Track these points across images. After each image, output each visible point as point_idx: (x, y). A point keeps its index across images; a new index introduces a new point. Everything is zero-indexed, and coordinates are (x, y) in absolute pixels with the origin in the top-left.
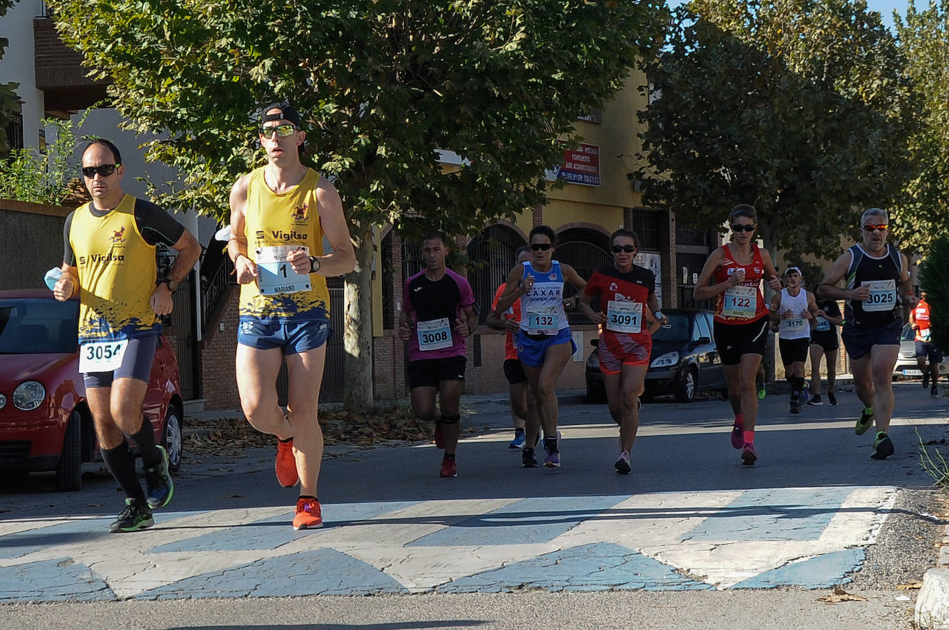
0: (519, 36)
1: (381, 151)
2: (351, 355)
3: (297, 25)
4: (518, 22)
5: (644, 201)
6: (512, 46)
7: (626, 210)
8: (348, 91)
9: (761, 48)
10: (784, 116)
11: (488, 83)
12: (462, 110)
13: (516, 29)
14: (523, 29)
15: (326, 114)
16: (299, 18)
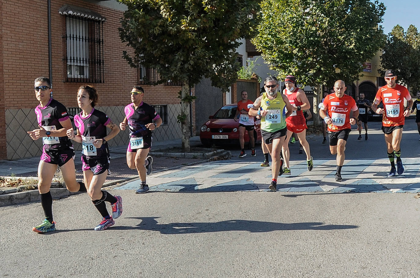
0: (353, 44)
1: (322, 69)
2: (315, 113)
3: (304, 41)
4: (353, 41)
5: (381, 75)
6: (352, 47)
7: (377, 77)
8: (315, 56)
9: (407, 43)
10: (412, 58)
11: (347, 54)
12: (340, 60)
13: (353, 43)
14: (354, 43)
15: (310, 61)
16: (304, 40)
